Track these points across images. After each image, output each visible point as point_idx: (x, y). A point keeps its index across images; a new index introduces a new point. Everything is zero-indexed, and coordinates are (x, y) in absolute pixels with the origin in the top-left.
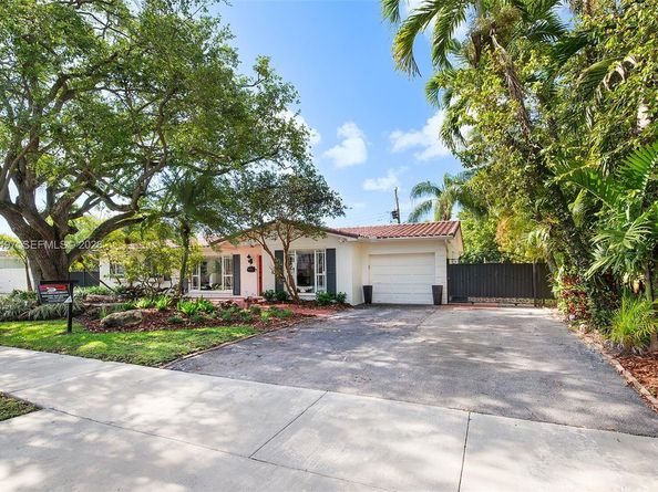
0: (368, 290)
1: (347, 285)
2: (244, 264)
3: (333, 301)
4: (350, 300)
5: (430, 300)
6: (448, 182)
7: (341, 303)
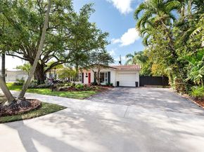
0: (118, 83)
1: (113, 81)
2: (85, 75)
3: (110, 85)
4: (114, 85)
5: (135, 86)
6: (136, 54)
7: (111, 86)
